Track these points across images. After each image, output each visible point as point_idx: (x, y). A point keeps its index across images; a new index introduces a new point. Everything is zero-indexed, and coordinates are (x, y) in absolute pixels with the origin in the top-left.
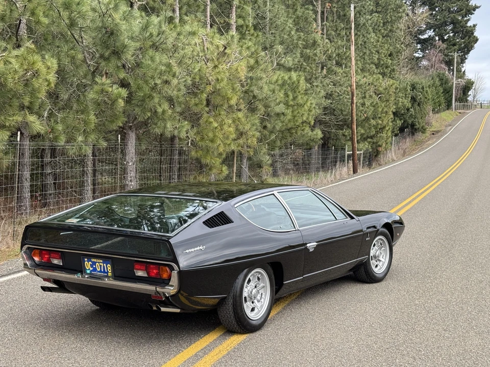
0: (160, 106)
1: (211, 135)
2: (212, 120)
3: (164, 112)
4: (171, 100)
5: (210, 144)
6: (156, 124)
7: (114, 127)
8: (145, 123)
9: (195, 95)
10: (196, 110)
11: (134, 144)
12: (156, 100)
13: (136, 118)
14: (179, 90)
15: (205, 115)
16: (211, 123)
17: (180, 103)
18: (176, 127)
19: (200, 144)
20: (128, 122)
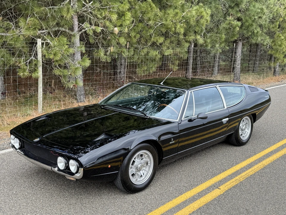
0: (256, 29)
1: (279, 43)
2: (281, 35)
3: (257, 32)
4: (261, 26)
5: (279, 48)
6: (253, 38)
7: (233, 40)
8: (248, 38)
9: (273, 23)
10: (273, 30)
11: (241, 48)
12: (254, 27)
13: (243, 35)
14: (266, 21)
15: (277, 33)
16: (280, 37)
17: (266, 28)
18: (262, 39)
19: (274, 47)
20: (240, 37)
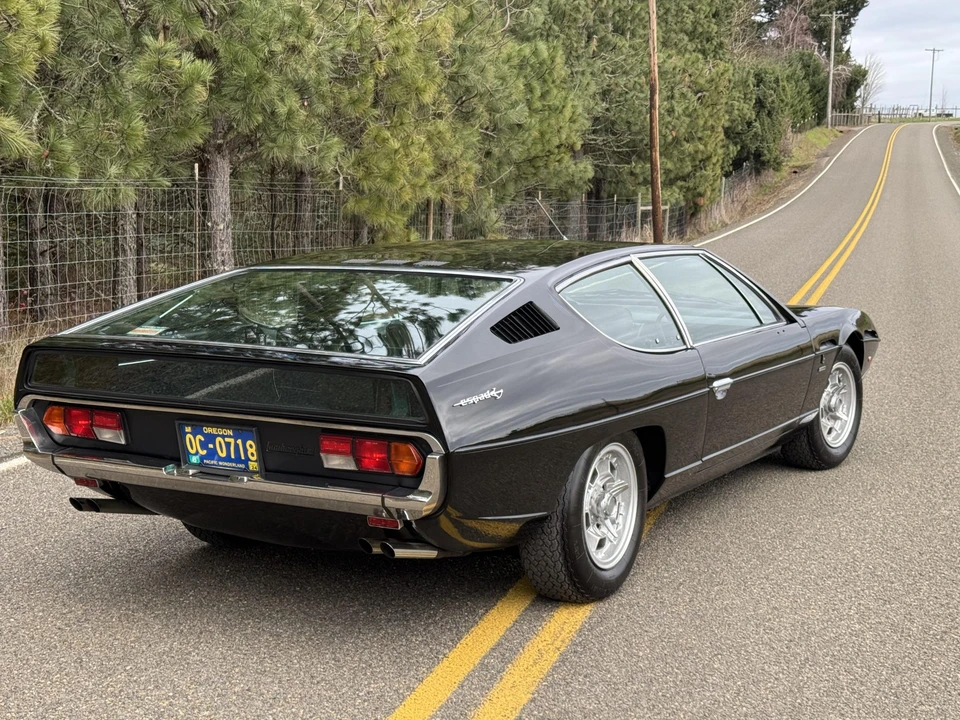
0: (282, 100)
1: (385, 165)
2: (387, 134)
3: (290, 114)
4: (302, 89)
5: (384, 185)
6: (274, 140)
7: (185, 145)
8: (250, 141)
9: (350, 82)
10: (353, 113)
11: (227, 185)
12: (274, 88)
13: (231, 128)
14: (320, 67)
15: (373, 126)
16: (385, 140)
17: (322, 98)
18: (314, 149)
19: (365, 185)
20: (214, 136)
